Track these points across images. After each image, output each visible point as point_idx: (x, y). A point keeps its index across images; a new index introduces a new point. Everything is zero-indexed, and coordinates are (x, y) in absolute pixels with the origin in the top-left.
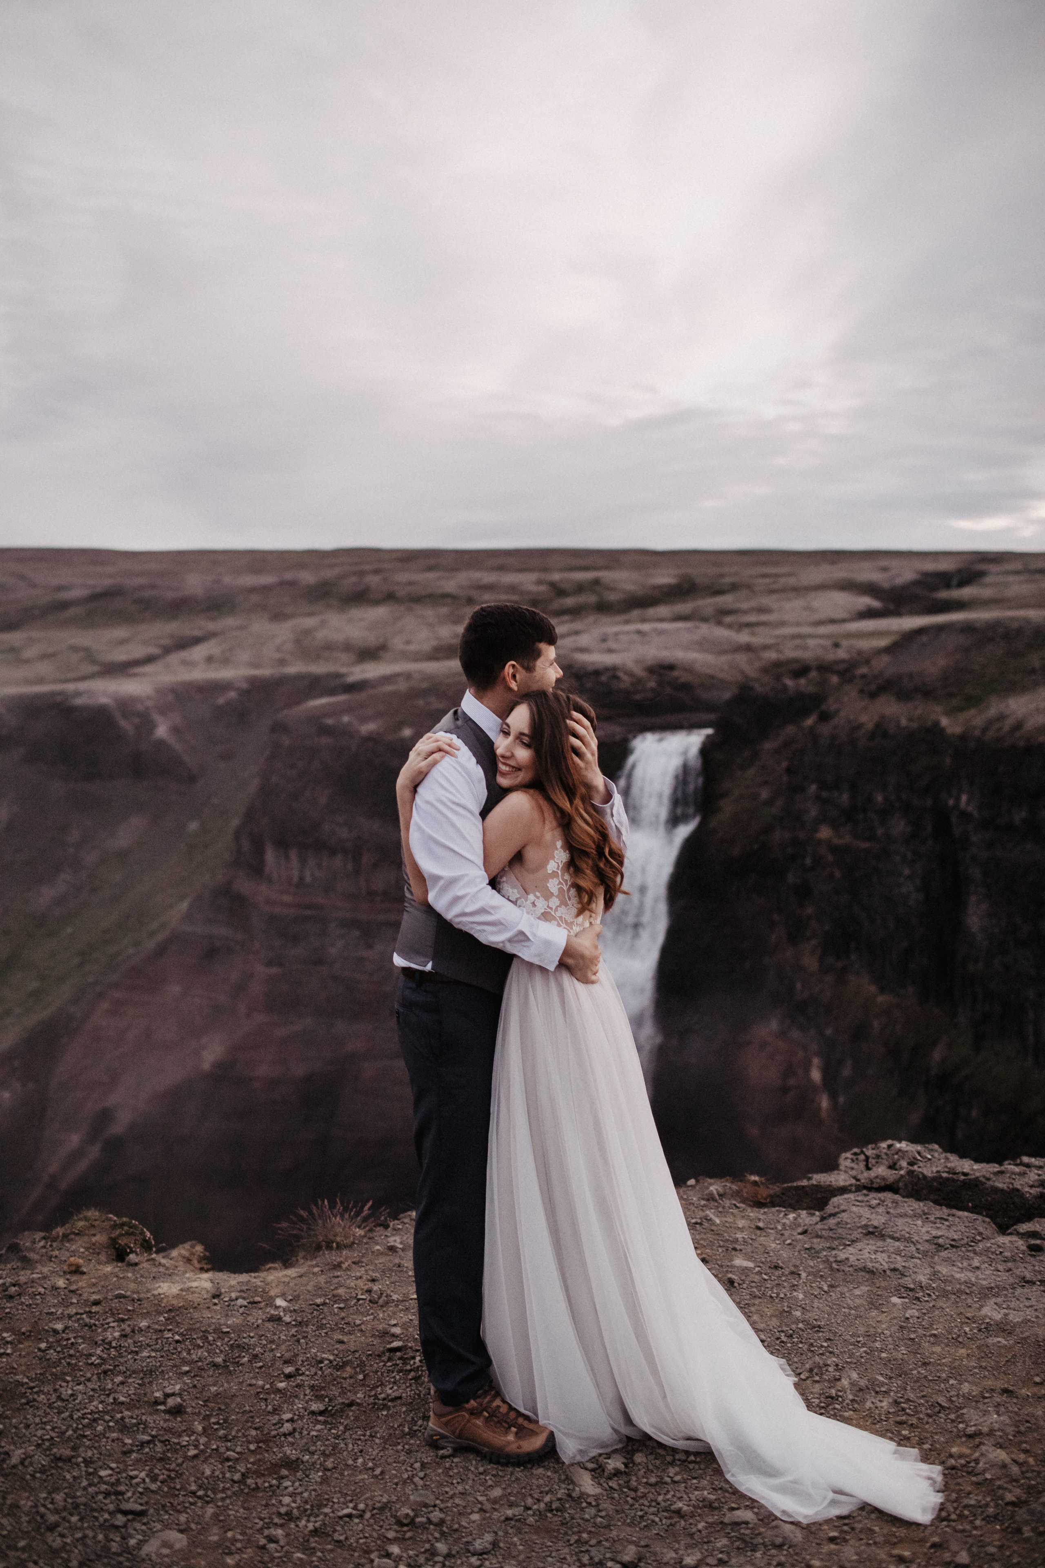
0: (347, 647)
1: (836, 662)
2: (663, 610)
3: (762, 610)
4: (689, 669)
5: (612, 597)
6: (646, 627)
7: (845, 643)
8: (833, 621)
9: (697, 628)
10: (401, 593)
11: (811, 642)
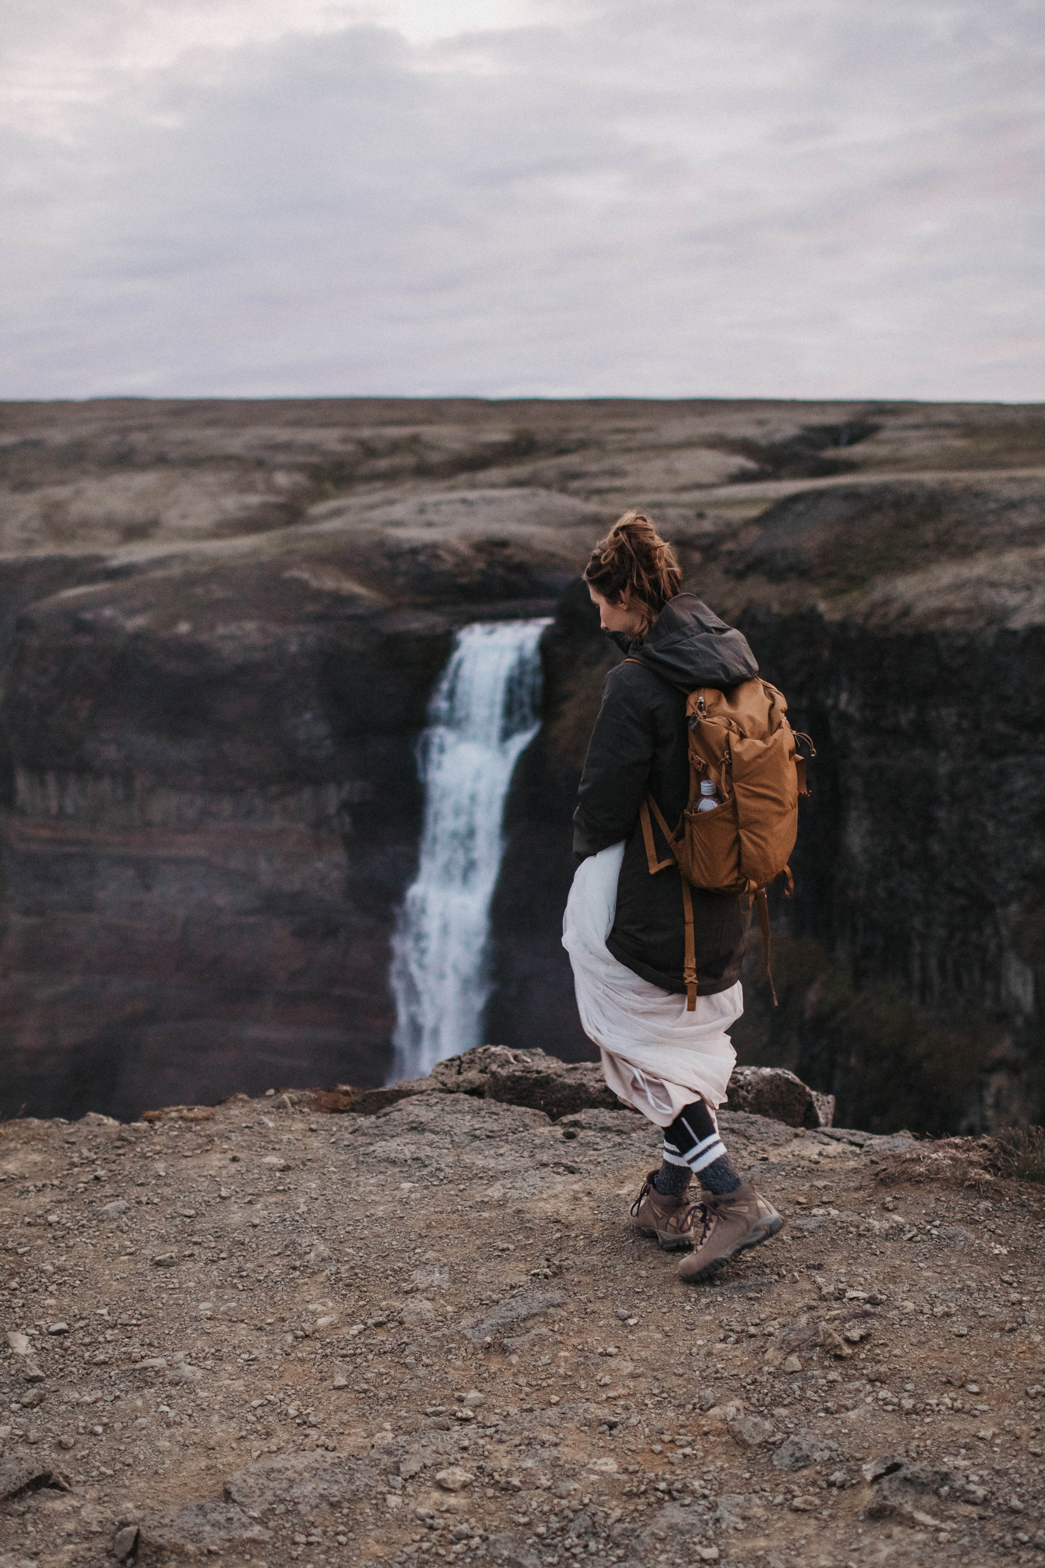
0: (109, 523)
1: (699, 536)
2: (495, 474)
3: (614, 473)
4: (525, 545)
5: (435, 458)
6: (472, 495)
7: (711, 513)
8: (699, 486)
9: (534, 495)
10: (174, 455)
11: (671, 513)
